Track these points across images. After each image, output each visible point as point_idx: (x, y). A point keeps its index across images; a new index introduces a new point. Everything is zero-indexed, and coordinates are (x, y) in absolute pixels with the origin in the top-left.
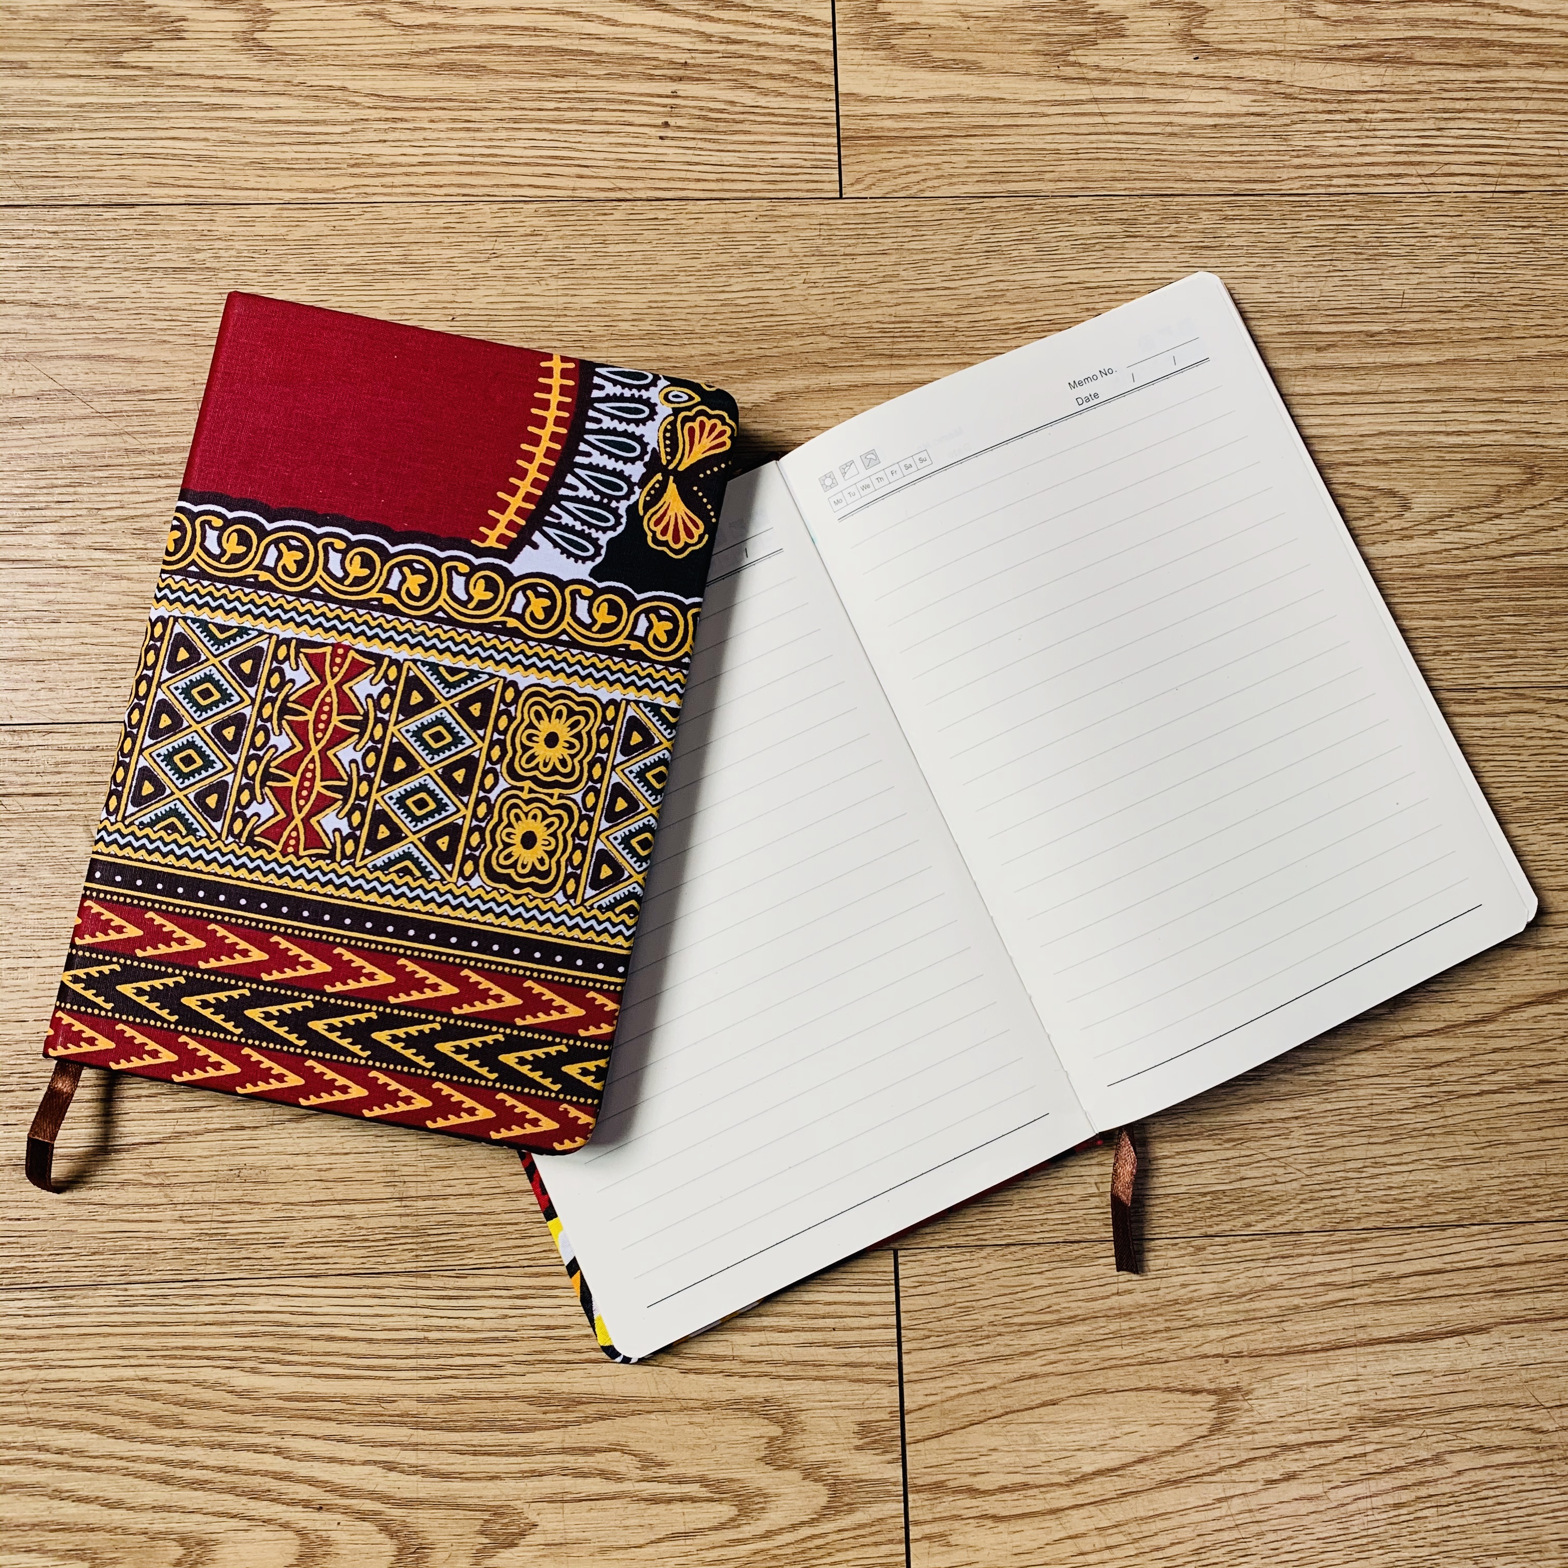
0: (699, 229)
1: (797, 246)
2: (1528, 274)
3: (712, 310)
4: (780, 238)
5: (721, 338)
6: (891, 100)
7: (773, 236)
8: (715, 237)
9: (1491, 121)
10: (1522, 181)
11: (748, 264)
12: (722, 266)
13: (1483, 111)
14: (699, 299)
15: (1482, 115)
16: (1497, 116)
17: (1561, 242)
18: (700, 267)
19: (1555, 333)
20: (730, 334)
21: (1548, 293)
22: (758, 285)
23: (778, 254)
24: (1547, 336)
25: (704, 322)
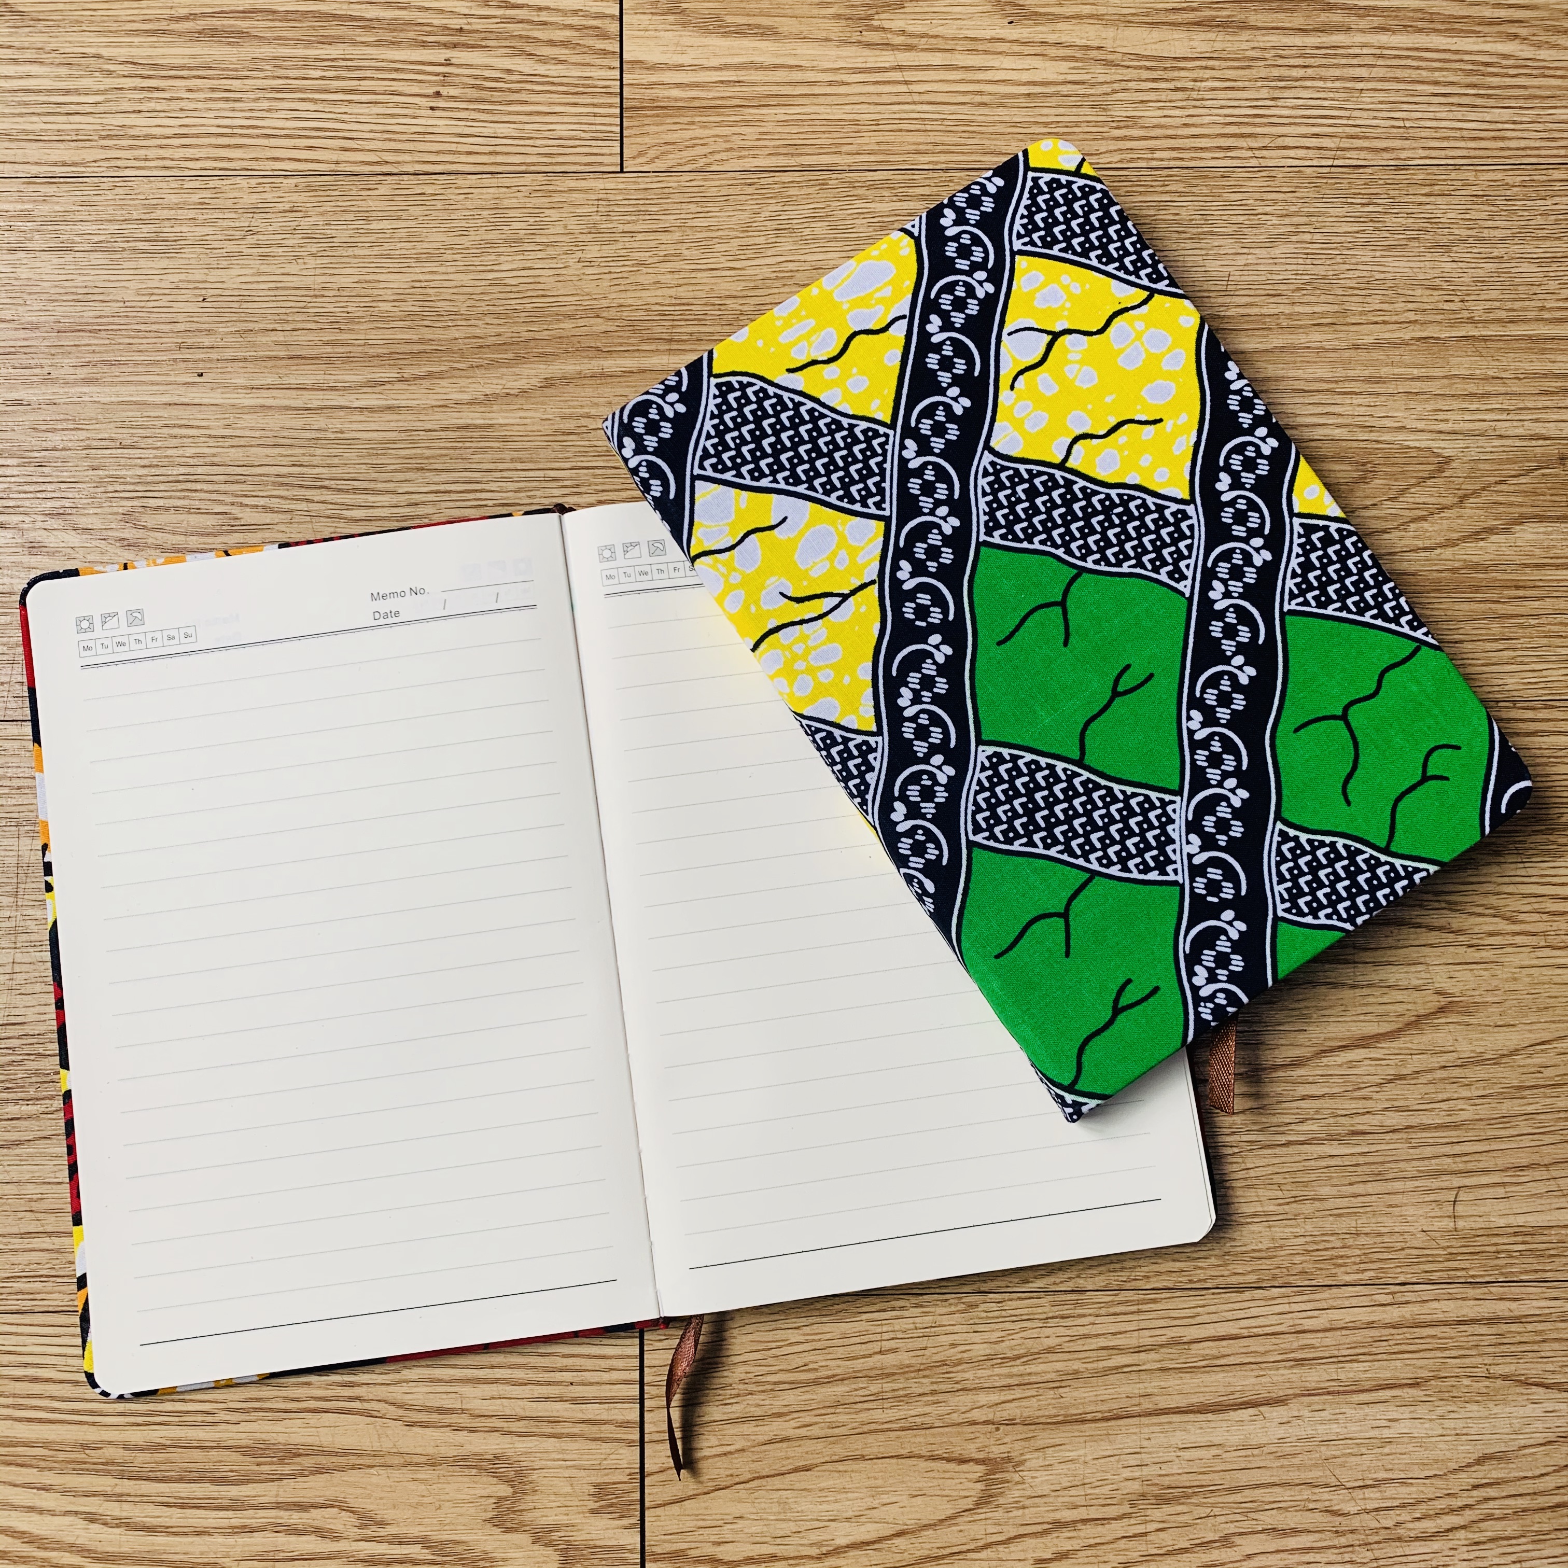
0: (469, 204)
1: (573, 224)
2: (1366, 255)
3: (479, 290)
4: (554, 215)
5: (488, 319)
6: (679, 67)
7: (547, 212)
8: (485, 213)
9: (1331, 90)
10: (1363, 154)
11: (520, 241)
12: (491, 243)
13: (1321, 79)
14: (465, 278)
15: (1320, 84)
16: (1338, 84)
17: (1403, 221)
18: (468, 244)
19: (1394, 318)
20: (498, 315)
21: (1389, 276)
22: (529, 265)
23: (551, 231)
24: (1384, 322)
25: (469, 303)
